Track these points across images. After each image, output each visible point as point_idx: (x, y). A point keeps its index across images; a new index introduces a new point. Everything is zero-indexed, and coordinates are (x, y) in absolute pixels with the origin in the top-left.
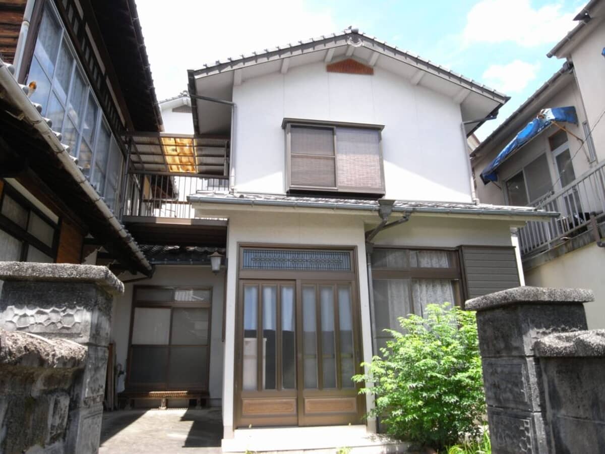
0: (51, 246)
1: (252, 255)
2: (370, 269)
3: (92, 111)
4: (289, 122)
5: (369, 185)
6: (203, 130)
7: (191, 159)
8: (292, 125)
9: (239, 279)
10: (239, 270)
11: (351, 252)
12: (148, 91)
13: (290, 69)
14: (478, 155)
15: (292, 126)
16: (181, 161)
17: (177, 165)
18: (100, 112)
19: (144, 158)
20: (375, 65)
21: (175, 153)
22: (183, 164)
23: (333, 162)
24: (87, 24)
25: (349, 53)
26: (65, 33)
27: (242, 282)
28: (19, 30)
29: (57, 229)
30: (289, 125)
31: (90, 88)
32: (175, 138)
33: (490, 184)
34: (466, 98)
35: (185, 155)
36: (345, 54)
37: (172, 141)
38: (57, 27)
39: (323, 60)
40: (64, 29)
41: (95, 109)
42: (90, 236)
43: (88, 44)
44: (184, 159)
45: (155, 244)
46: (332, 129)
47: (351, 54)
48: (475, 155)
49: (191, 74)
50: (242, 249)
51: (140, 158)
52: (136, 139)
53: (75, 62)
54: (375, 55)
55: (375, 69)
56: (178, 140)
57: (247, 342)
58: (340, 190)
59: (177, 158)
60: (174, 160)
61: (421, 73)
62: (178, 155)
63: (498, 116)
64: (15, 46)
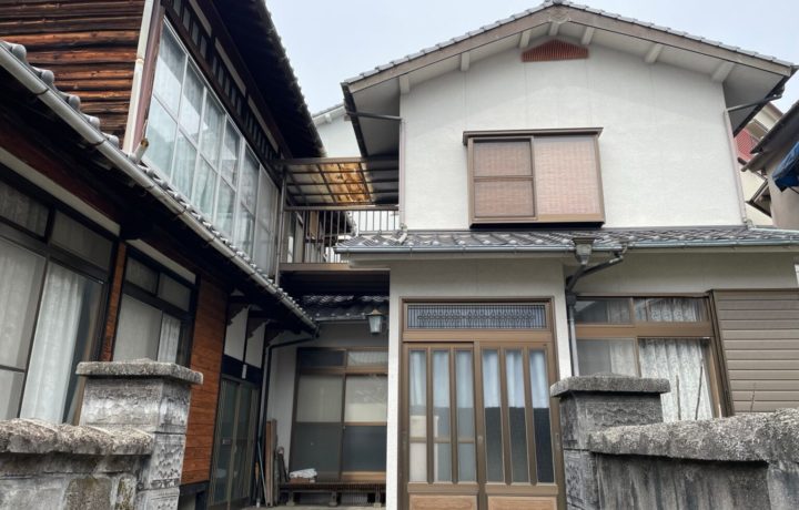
0: (186, 309)
1: (418, 313)
2: (573, 327)
3: (233, 142)
4: (470, 136)
5: (583, 211)
6: (370, 151)
7: (362, 186)
8: (476, 139)
9: (403, 343)
10: (402, 330)
11: (547, 305)
12: (299, 110)
13: (472, 64)
14: (766, 150)
15: (475, 142)
16: (350, 190)
17: (346, 194)
18: (243, 141)
19: (305, 189)
20: (590, 43)
21: (341, 181)
22: (353, 194)
23: (530, 183)
24: (217, 40)
25: (554, 31)
26: (189, 60)
27: (406, 346)
28: (133, 69)
29: (194, 290)
30: (470, 141)
31: (227, 116)
32: (338, 164)
33: (788, 190)
34: (729, 75)
35: (354, 183)
36: (547, 34)
37: (335, 168)
38: (179, 54)
39: (518, 46)
40: (188, 55)
41: (237, 140)
42: (237, 293)
43: (221, 63)
44: (354, 187)
45: (324, 294)
46: (529, 140)
47: (555, 33)
48: (761, 150)
49: (345, 87)
50: (406, 305)
51: (299, 190)
52: (293, 168)
53: (205, 90)
54: (589, 31)
55: (590, 49)
56: (342, 165)
57: (415, 421)
58: (540, 221)
59: (344, 186)
60: (342, 190)
61: (658, 48)
62: (345, 183)
63: (783, 94)
64: (129, 88)
